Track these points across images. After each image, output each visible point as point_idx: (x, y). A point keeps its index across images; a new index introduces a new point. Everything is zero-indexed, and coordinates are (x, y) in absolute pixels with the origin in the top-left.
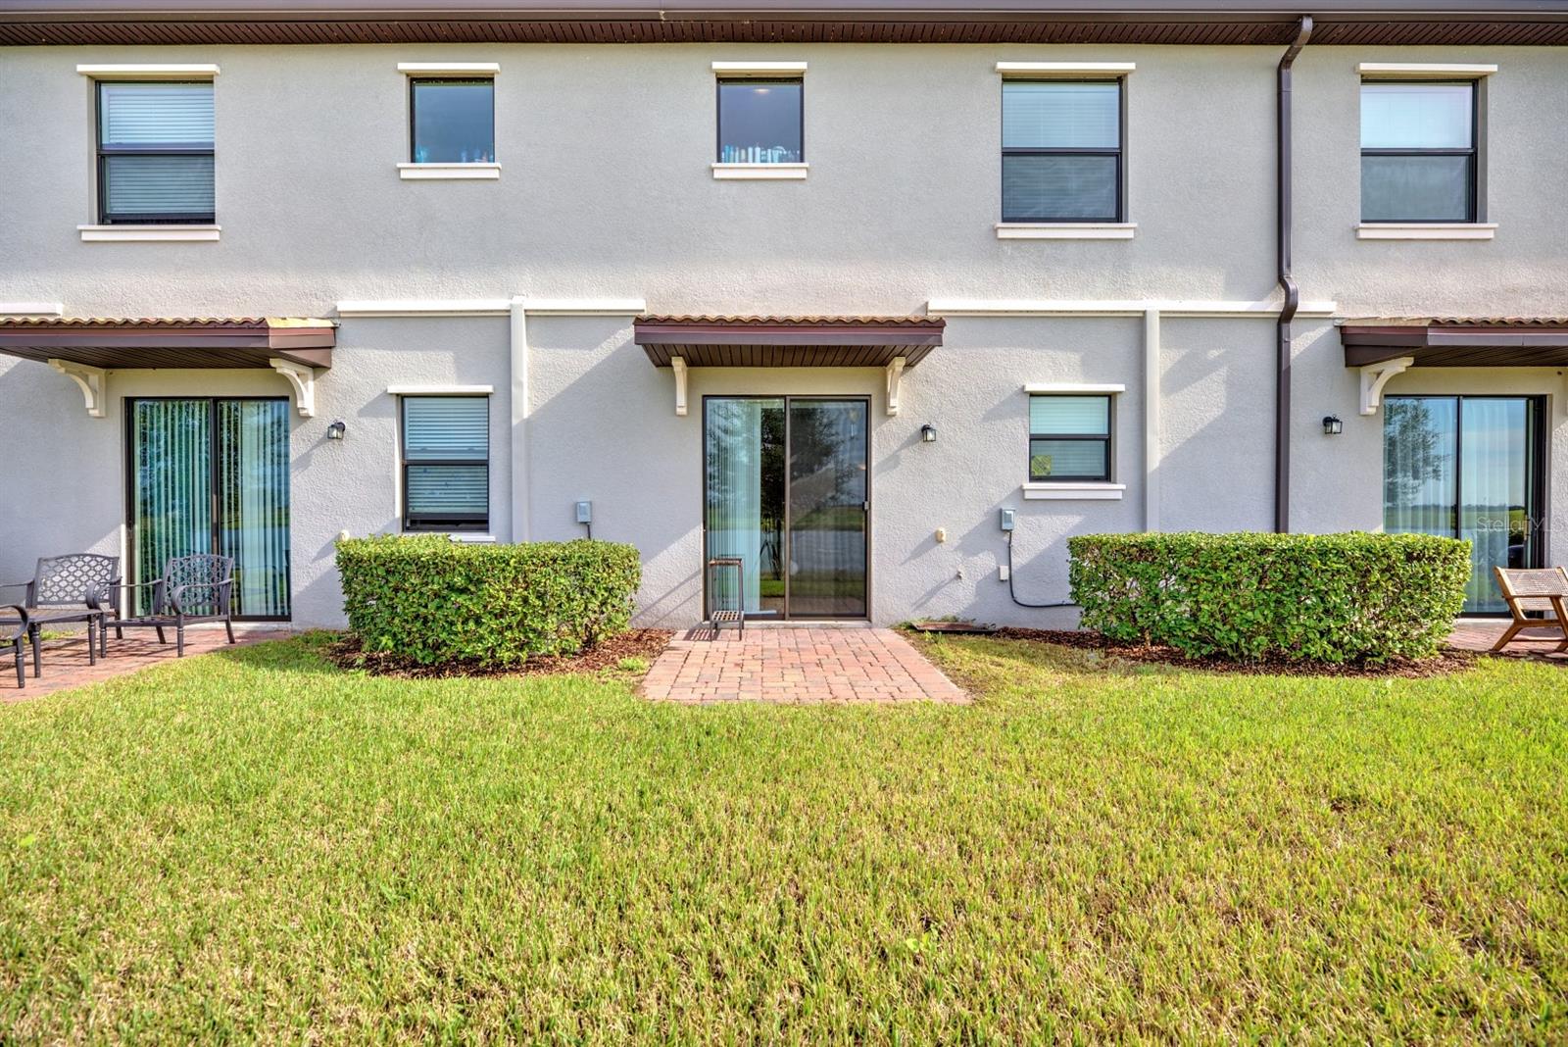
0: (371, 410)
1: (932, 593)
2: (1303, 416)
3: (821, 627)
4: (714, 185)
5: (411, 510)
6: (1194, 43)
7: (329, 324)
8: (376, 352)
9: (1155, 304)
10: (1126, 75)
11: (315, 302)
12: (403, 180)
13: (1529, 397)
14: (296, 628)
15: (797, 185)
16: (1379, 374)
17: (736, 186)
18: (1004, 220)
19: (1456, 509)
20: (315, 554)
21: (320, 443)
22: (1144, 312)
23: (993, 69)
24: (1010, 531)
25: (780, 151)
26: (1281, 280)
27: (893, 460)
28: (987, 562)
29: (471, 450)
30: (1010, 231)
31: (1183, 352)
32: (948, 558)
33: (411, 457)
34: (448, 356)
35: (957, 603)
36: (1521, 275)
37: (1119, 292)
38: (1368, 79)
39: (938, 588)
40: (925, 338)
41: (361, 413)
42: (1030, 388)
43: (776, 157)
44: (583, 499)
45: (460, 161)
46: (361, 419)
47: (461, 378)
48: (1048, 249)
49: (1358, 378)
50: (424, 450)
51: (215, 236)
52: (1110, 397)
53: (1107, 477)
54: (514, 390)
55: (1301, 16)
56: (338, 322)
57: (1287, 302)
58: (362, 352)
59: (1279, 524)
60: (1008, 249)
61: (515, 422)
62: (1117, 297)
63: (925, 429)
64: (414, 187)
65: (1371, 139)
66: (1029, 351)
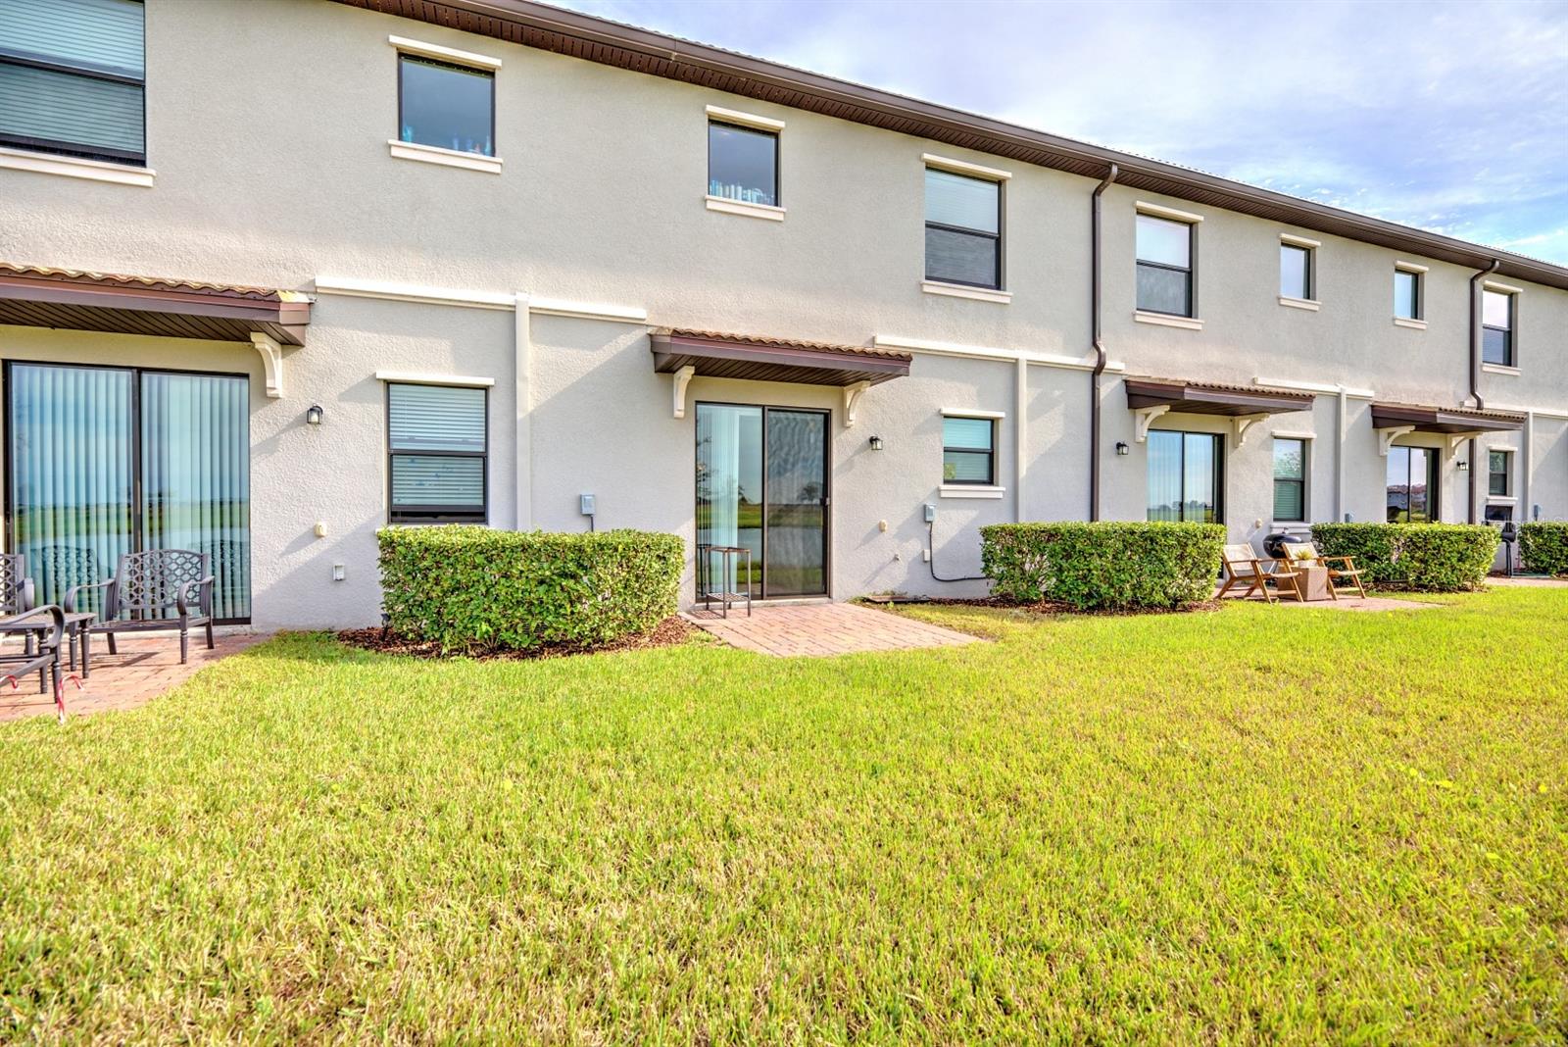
0: (352, 394)
1: (876, 573)
2: (1106, 444)
3: (793, 604)
4: (707, 214)
5: (395, 501)
6: (1046, 166)
7: (304, 299)
8: (360, 333)
9: (1024, 355)
10: (1004, 180)
11: (284, 273)
12: (394, 157)
13: (1214, 435)
14: (256, 630)
15: (775, 225)
16: (1147, 415)
17: (725, 218)
18: (927, 278)
19: (1182, 505)
20: (283, 549)
21: (290, 427)
22: (1017, 360)
23: (920, 158)
24: (930, 522)
25: (758, 193)
26: (1094, 344)
27: (849, 464)
28: (915, 547)
29: (465, 442)
30: (933, 288)
31: (1039, 391)
32: (888, 545)
33: (396, 446)
34: (445, 345)
35: (896, 579)
36: (1215, 355)
37: (1001, 342)
38: (1140, 212)
39: (881, 568)
40: (897, 368)
41: (343, 397)
42: (946, 411)
43: (755, 198)
44: (586, 492)
45: (452, 148)
46: (342, 404)
47: (459, 368)
48: (957, 304)
49: (1135, 417)
50: (412, 440)
51: (147, 181)
52: (993, 421)
53: (991, 481)
54: (519, 384)
55: (1111, 163)
56: (314, 297)
57: (1099, 361)
58: (344, 333)
59: (1093, 517)
60: (930, 300)
61: (520, 416)
62: (1000, 347)
63: (873, 440)
64: (405, 166)
65: (1142, 255)
66: (943, 382)
